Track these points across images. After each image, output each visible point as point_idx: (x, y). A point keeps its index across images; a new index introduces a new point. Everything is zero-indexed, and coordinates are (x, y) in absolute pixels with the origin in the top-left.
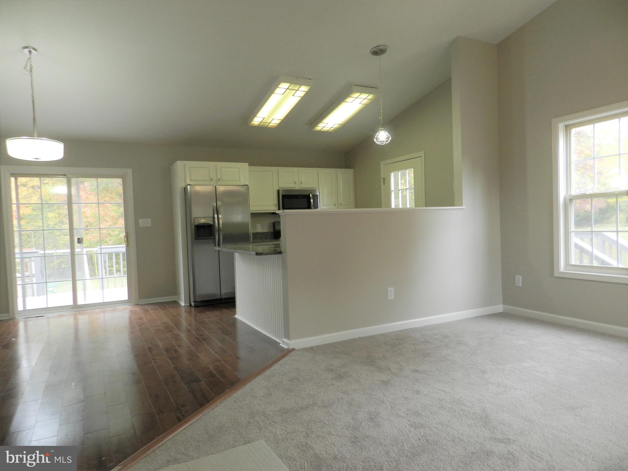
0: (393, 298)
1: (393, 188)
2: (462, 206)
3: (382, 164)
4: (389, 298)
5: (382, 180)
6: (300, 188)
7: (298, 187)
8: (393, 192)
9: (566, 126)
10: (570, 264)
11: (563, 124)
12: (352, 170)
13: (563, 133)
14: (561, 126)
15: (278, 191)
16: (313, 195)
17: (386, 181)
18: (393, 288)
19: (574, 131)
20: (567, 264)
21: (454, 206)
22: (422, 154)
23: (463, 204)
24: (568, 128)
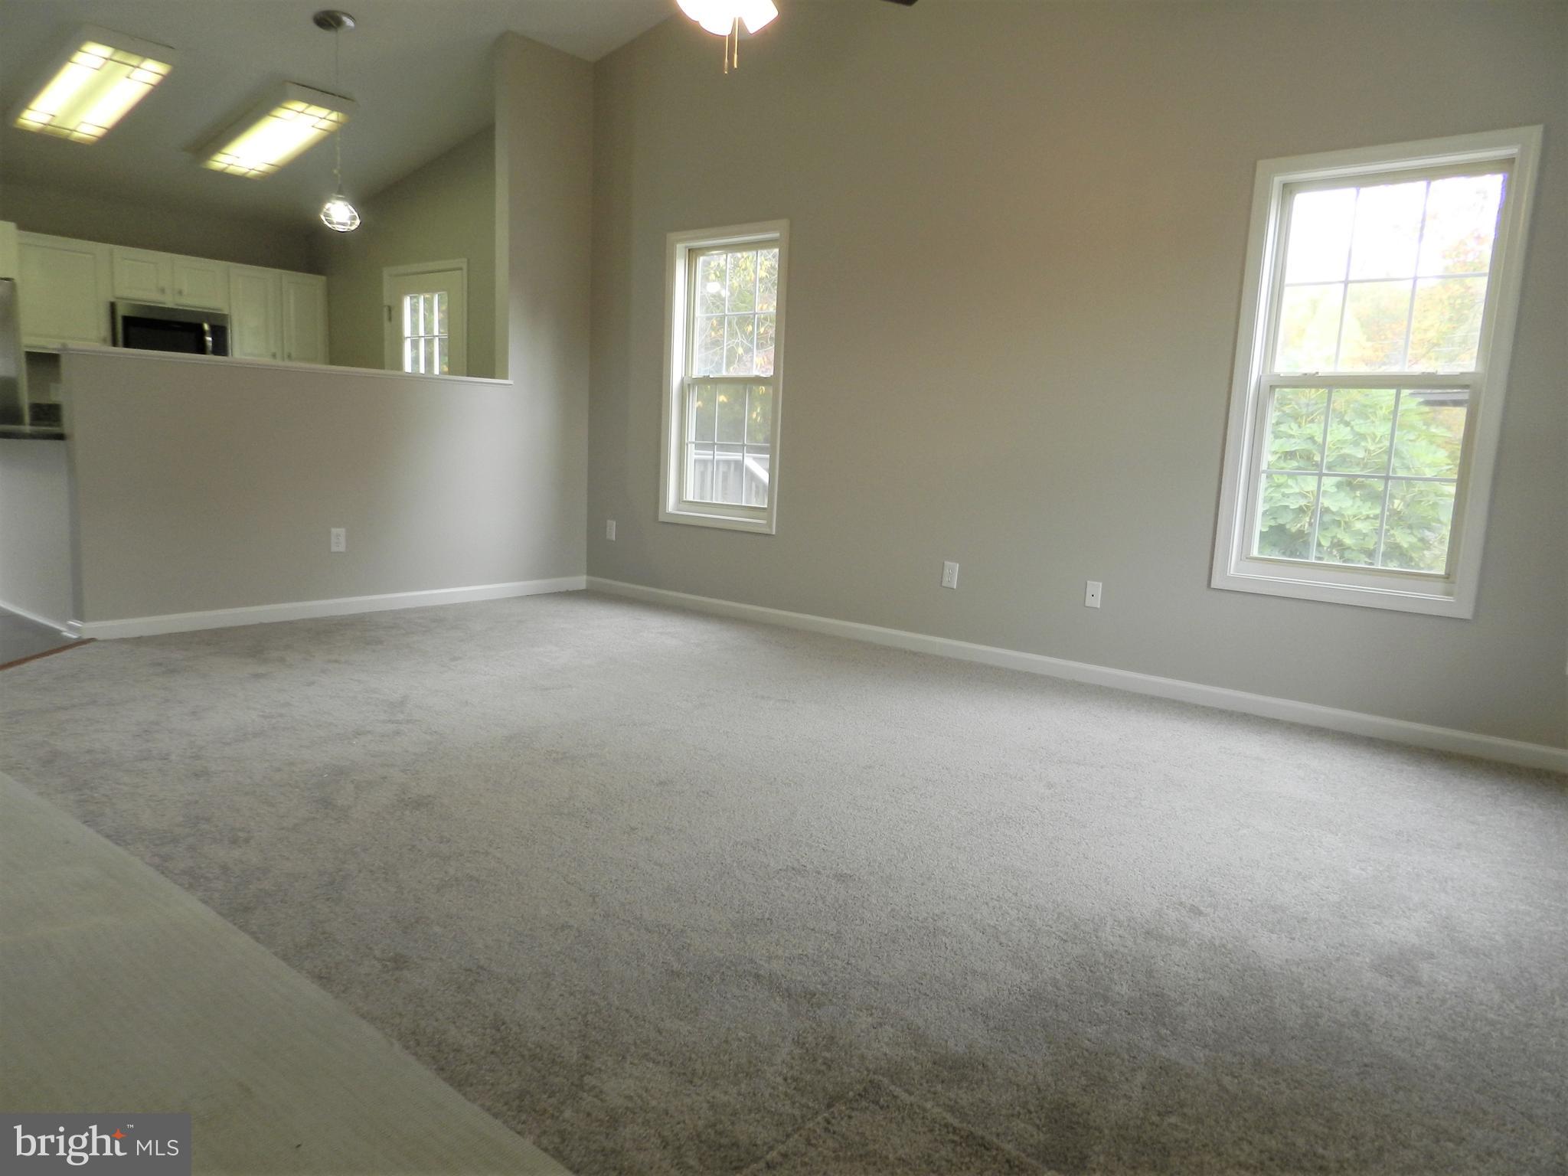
0: (342, 548)
1: (407, 331)
2: (506, 378)
3: (386, 272)
4: (334, 549)
5: (386, 310)
6: (177, 305)
7: (169, 301)
8: (409, 340)
9: (689, 250)
10: (684, 499)
11: (684, 245)
12: (323, 278)
13: (683, 261)
14: (680, 249)
15: (113, 307)
16: (212, 327)
17: (394, 313)
18: (343, 530)
19: (701, 259)
20: (680, 499)
21: (493, 377)
22: (462, 263)
23: (509, 377)
24: (692, 253)
